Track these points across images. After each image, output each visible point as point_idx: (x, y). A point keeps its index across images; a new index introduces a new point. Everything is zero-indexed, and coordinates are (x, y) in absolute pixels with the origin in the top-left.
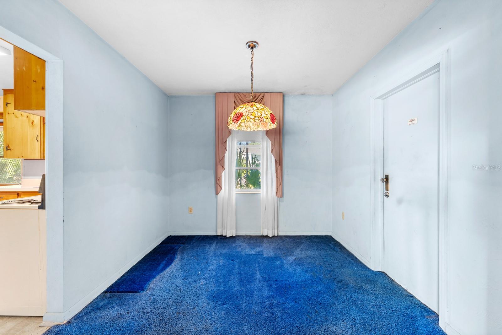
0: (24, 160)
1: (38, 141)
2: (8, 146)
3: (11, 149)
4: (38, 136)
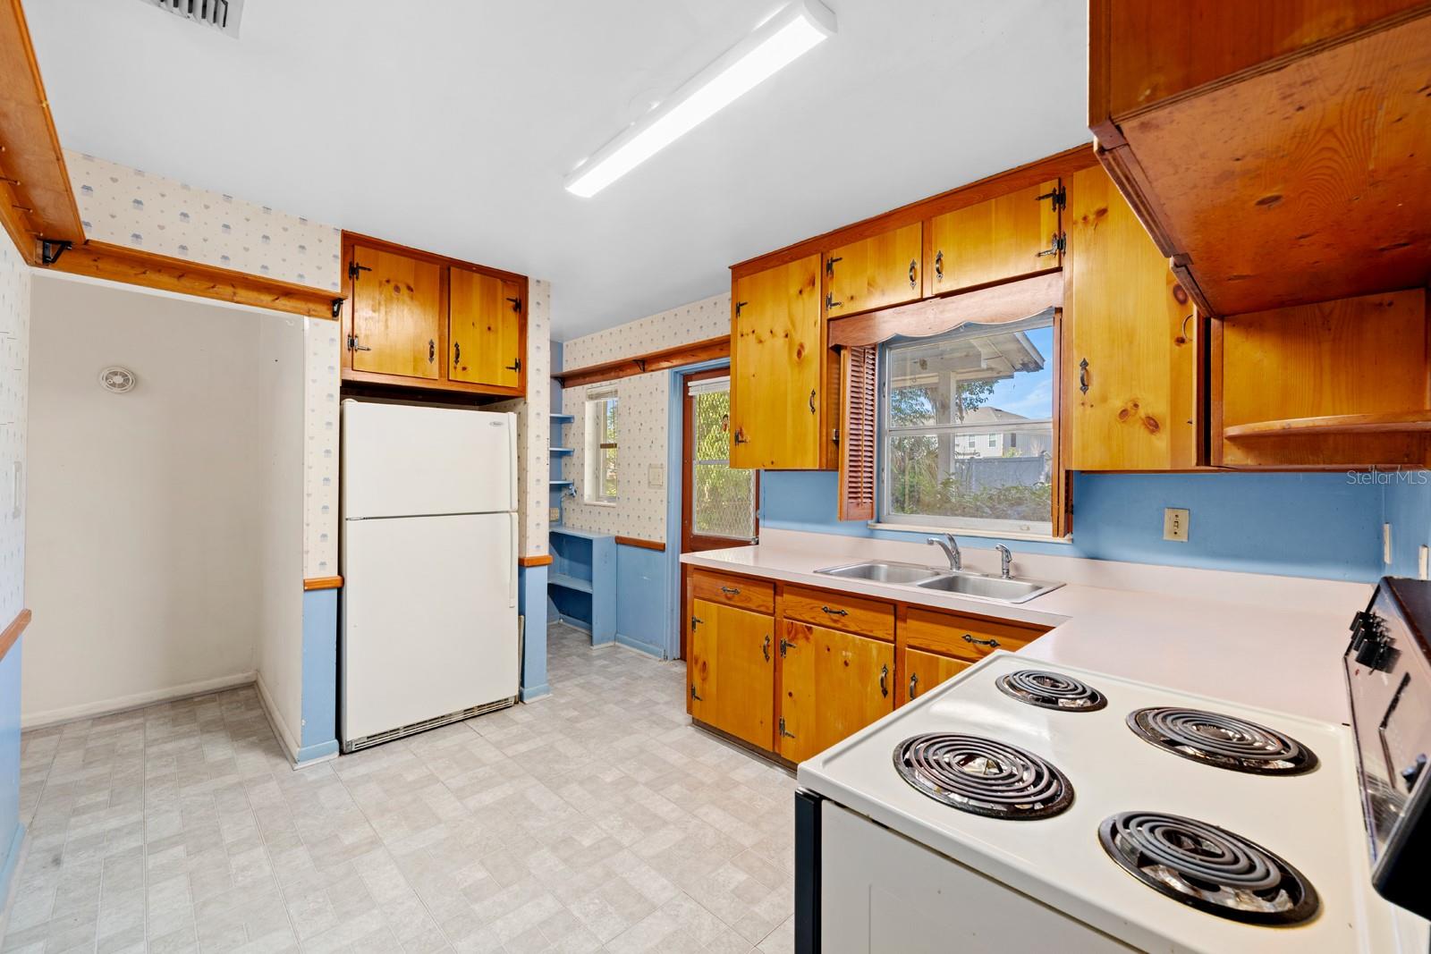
1: (814, 410)
2: (741, 432)
3: (746, 442)
4: (814, 393)
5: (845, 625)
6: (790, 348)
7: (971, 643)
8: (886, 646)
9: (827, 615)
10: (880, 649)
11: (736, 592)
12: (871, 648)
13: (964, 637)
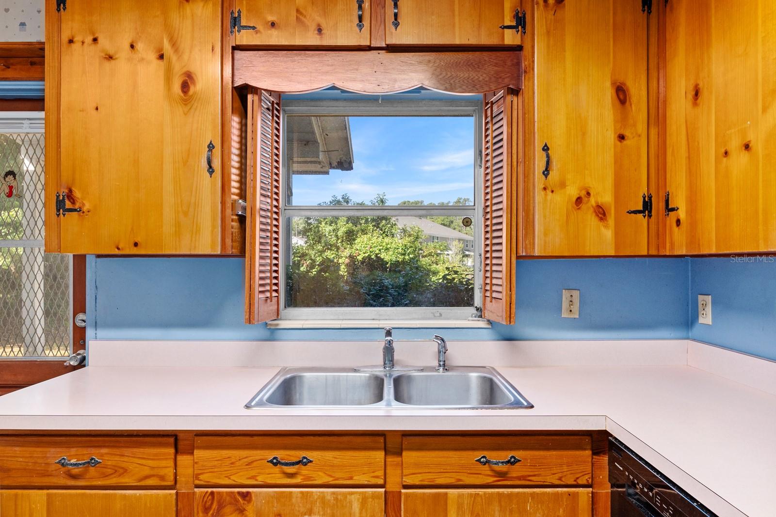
0: (99, 256)
1: (211, 170)
2: (70, 196)
3: (79, 210)
4: (211, 147)
5: (309, 478)
6: (168, 79)
7: (487, 465)
8: (373, 493)
9: (277, 469)
10: (364, 500)
11: (91, 463)
12: (351, 502)
13: (479, 461)
